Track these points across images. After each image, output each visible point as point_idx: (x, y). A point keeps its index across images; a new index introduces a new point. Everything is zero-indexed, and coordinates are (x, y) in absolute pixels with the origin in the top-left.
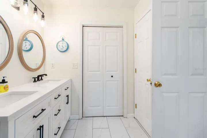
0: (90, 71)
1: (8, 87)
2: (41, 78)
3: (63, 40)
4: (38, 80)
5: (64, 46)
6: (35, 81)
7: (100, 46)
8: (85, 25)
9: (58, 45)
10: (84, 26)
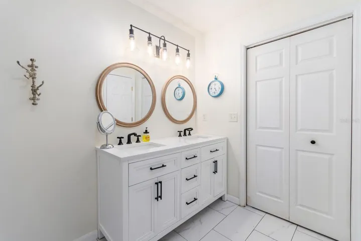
0: (261, 128)
1: (149, 137)
2: (189, 133)
3: (216, 79)
4: (185, 134)
5: (217, 89)
6: (180, 135)
7: (282, 77)
8: (251, 45)
9: (210, 87)
10: (250, 47)
